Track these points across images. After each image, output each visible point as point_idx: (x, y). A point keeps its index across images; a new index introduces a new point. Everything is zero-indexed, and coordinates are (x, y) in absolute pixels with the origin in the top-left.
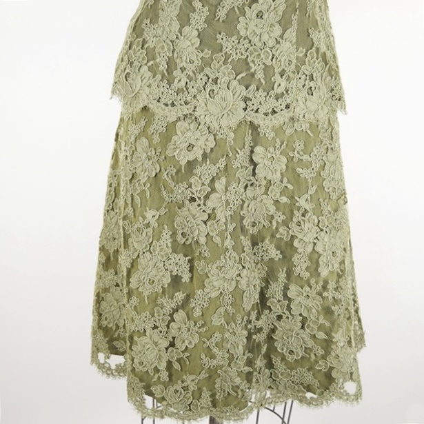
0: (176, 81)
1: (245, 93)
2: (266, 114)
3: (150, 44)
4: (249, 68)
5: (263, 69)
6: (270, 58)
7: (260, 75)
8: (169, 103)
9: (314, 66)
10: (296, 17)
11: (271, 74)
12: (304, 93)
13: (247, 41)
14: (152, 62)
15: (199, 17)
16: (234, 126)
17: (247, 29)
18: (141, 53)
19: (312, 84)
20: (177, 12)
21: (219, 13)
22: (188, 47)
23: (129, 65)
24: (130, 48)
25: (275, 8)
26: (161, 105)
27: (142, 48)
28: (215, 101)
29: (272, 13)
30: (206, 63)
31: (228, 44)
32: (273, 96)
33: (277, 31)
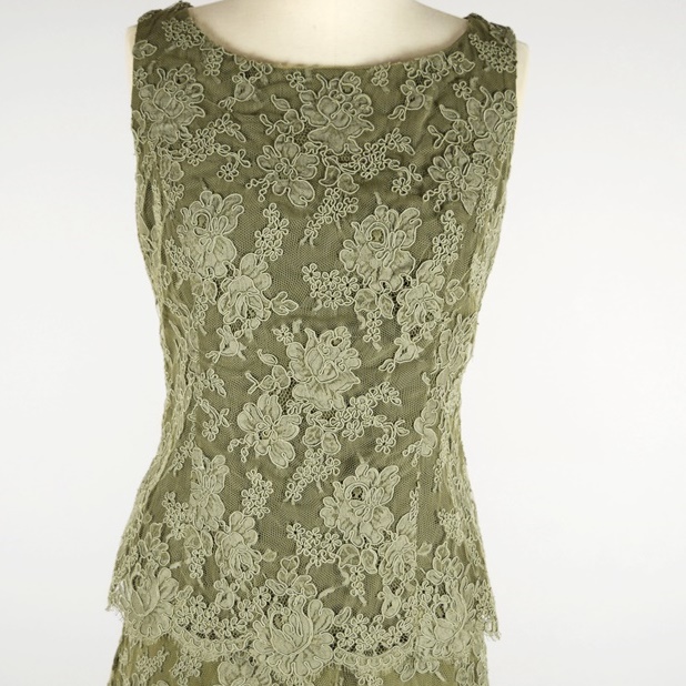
0: (219, 598)
1: (333, 621)
2: (368, 653)
3: (175, 535)
4: (340, 580)
5: (363, 582)
6: (375, 562)
7: (358, 591)
8: (207, 632)
9: (446, 570)
10: (416, 494)
11: (377, 588)
12: (430, 615)
13: (336, 535)
14: (177, 564)
15: (258, 497)
16: (315, 674)
17: (336, 516)
18: (160, 548)
19: (443, 599)
20: (220, 487)
21: (291, 491)
22: (239, 544)
23: (138, 564)
24: (141, 535)
25: (382, 482)
26: (192, 635)
27: (162, 539)
28: (283, 633)
29: (377, 490)
30: (269, 571)
31: (305, 540)
32: (380, 624)
33: (387, 518)
